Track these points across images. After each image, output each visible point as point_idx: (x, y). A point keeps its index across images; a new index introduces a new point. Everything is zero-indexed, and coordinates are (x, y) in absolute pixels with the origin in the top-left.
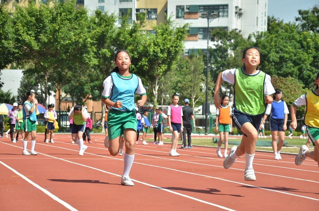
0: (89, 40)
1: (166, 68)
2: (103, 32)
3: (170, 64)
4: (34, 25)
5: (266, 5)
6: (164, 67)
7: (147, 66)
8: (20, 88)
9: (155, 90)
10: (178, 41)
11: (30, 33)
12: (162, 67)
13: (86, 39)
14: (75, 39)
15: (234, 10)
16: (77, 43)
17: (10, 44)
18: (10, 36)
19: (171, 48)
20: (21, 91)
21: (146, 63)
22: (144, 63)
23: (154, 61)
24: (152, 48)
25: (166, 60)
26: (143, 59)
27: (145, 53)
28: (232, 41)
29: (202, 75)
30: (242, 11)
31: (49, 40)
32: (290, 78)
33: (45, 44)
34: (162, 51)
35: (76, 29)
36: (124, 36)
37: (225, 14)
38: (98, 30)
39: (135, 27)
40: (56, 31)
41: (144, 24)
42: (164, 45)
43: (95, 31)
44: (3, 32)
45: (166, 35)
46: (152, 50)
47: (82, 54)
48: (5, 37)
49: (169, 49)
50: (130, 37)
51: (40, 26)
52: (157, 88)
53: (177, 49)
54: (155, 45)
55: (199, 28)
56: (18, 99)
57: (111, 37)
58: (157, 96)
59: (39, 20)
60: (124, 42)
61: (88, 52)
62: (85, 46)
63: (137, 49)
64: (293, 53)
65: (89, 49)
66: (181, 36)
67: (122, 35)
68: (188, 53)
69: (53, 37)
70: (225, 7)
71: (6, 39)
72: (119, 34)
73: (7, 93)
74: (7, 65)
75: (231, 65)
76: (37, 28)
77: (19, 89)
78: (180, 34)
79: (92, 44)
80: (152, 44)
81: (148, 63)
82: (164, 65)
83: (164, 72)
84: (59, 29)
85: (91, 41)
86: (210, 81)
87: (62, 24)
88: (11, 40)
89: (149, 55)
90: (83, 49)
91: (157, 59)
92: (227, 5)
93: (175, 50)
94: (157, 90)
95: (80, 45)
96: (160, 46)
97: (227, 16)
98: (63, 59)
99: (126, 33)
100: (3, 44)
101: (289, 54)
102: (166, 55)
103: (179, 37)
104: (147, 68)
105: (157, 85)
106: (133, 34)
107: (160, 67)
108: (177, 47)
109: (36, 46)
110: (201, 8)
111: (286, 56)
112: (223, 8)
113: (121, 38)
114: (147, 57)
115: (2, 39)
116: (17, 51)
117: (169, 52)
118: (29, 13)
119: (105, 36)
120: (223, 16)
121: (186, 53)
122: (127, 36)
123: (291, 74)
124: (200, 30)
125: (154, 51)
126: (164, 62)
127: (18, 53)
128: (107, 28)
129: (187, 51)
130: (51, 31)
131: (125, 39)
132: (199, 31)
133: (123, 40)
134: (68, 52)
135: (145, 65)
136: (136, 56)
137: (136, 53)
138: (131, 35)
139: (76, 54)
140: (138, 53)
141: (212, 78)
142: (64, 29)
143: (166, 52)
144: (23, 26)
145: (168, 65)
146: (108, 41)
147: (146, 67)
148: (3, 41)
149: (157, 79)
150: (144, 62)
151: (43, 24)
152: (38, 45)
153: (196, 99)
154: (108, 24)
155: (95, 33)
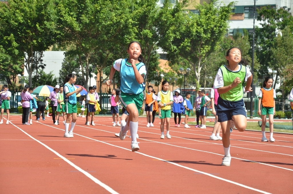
0: (130, 20)
1: (209, 48)
2: (145, 12)
3: (213, 45)
4: (76, 5)
6: (207, 48)
7: (189, 46)
8: (62, 69)
9: (197, 72)
10: (223, 20)
11: (72, 13)
12: (205, 48)
13: (128, 20)
14: (116, 20)
16: (118, 23)
17: (51, 26)
18: (52, 17)
19: (215, 28)
20: (63, 72)
21: (189, 44)
22: (186, 44)
23: (196, 42)
24: (195, 28)
25: (210, 41)
26: (186, 40)
27: (187, 34)
28: (281, 20)
29: (247, 55)
31: (91, 21)
33: (86, 25)
34: (205, 32)
35: (117, 9)
36: (166, 16)
38: (139, 10)
39: (177, 7)
40: (97, 12)
41: (187, 4)
42: (207, 25)
43: (137, 11)
44: (45, 13)
45: (210, 15)
46: (194, 30)
47: (123, 35)
48: (47, 18)
49: (213, 29)
50: (172, 17)
51: (81, 6)
52: (200, 69)
53: (221, 29)
54: (198, 25)
55: (245, 7)
56: (60, 81)
57: (153, 17)
58: (199, 78)
60: (166, 22)
61: (129, 33)
62: (126, 27)
63: (180, 30)
65: (131, 30)
66: (225, 15)
67: (164, 15)
68: (233, 33)
69: (95, 18)
71: (48, 20)
72: (161, 14)
73: (49, 75)
74: (49, 47)
75: (279, 45)
76: (79, 8)
77: (61, 71)
78: (225, 13)
79: (134, 25)
80: (195, 24)
81: (190, 44)
82: (207, 46)
83: (207, 53)
84: (101, 9)
85: (133, 22)
86: (256, 63)
87: (104, 4)
88: (53, 21)
89: (192, 35)
90: (124, 30)
91: (200, 40)
93: (219, 30)
94: (199, 71)
95: (122, 26)
96: (203, 26)
98: (104, 40)
99: (168, 13)
100: (45, 25)
102: (209, 35)
103: (224, 17)
104: (190, 49)
105: (200, 67)
106: (175, 14)
107: (203, 48)
108: (221, 27)
109: (77, 27)
113: (163, 19)
114: (189, 37)
115: (45, 20)
116: (59, 32)
117: (213, 32)
119: (147, 16)
121: (230, 33)
122: (169, 16)
124: (246, 8)
125: (197, 31)
126: (207, 42)
127: (60, 34)
128: (149, 7)
129: (231, 31)
130: (92, 12)
131: (167, 19)
132: (245, 10)
133: (165, 20)
134: (110, 33)
135: (187, 46)
136: (178, 37)
137: (178, 33)
138: (173, 15)
139: (117, 36)
140: (181, 33)
141: (258, 59)
142: (106, 10)
143: (209, 33)
144: (65, 7)
145: (211, 45)
146: (150, 21)
147: (188, 48)
148: (45, 22)
149: (200, 61)
150: (187, 42)
151: (85, 5)
152: (80, 26)
154: (149, 3)
155: (137, 13)
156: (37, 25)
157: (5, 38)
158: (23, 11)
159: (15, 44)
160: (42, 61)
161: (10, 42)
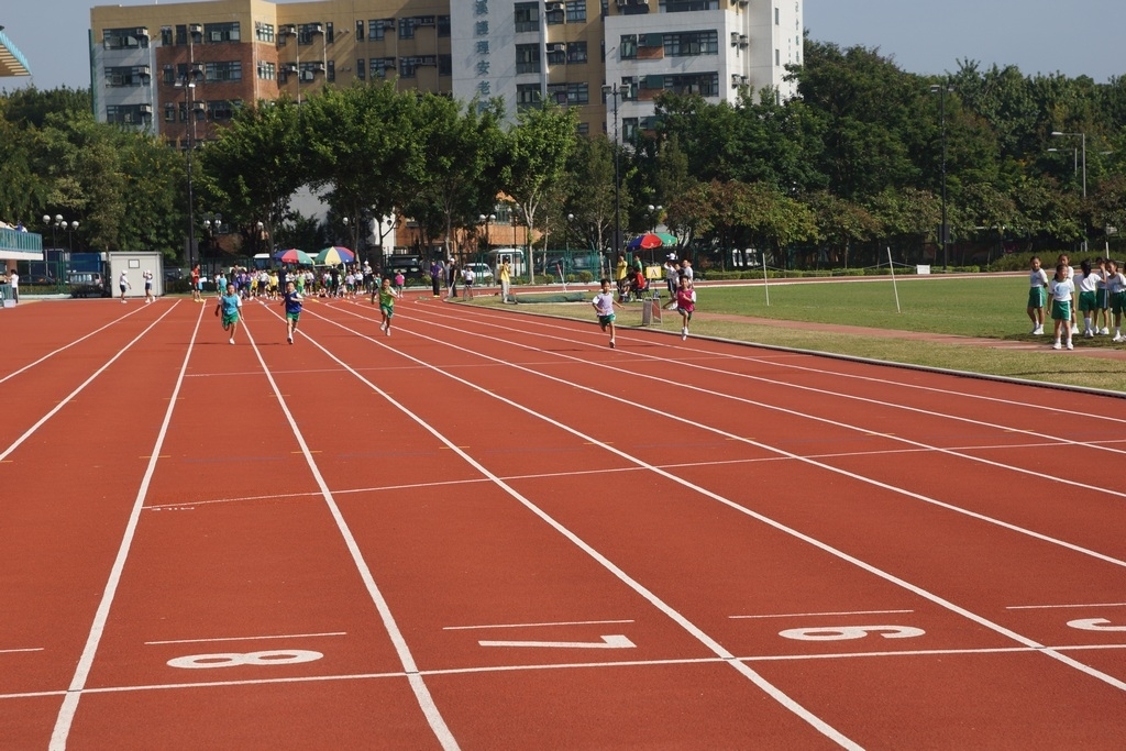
0: (414, 145)
1: (544, 179)
2: (437, 131)
4: (331, 128)
5: (797, 23)
6: (541, 179)
9: (529, 216)
11: (325, 140)
13: (410, 144)
15: (728, 40)
22: (504, 174)
23: (521, 168)
24: (517, 150)
25: (542, 167)
26: (504, 168)
27: (504, 158)
30: (747, 40)
32: (760, 182)
33: (347, 156)
34: (533, 154)
35: (393, 130)
37: (712, 48)
39: (487, 119)
42: (535, 143)
46: (516, 154)
50: (479, 135)
52: (532, 211)
54: (521, 145)
55: (665, 77)
58: (532, 224)
59: (338, 121)
64: (766, 139)
70: (712, 35)
72: (461, 131)
73: (310, 220)
78: (562, 124)
79: (420, 151)
80: (517, 144)
81: (512, 174)
85: (418, 146)
89: (513, 161)
91: (527, 168)
92: (715, 31)
94: (532, 215)
95: (401, 153)
96: (529, 147)
97: (716, 52)
99: (472, 129)
101: (757, 143)
105: (532, 207)
106: (484, 131)
110: (667, 38)
111: (755, 145)
112: (709, 38)
113: (465, 138)
114: (509, 164)
117: (545, 154)
118: (323, 108)
120: (708, 53)
122: (474, 134)
123: (762, 176)
124: (667, 79)
125: (520, 155)
126: (539, 170)
132: (665, 82)
136: (492, 164)
137: (490, 159)
140: (496, 160)
150: (507, 171)
153: (603, 225)
156: (277, 161)
157: (230, 181)
158: (255, 139)
159: (245, 189)
160: (288, 207)
161: (238, 187)
